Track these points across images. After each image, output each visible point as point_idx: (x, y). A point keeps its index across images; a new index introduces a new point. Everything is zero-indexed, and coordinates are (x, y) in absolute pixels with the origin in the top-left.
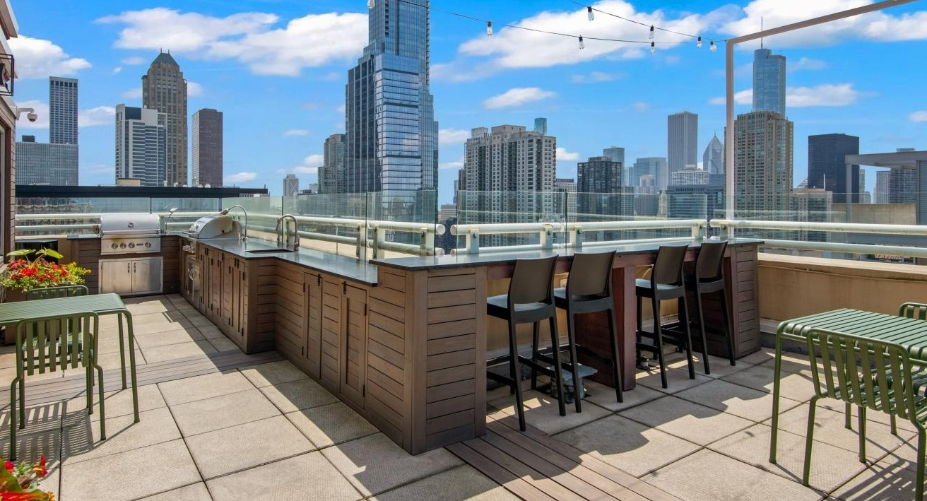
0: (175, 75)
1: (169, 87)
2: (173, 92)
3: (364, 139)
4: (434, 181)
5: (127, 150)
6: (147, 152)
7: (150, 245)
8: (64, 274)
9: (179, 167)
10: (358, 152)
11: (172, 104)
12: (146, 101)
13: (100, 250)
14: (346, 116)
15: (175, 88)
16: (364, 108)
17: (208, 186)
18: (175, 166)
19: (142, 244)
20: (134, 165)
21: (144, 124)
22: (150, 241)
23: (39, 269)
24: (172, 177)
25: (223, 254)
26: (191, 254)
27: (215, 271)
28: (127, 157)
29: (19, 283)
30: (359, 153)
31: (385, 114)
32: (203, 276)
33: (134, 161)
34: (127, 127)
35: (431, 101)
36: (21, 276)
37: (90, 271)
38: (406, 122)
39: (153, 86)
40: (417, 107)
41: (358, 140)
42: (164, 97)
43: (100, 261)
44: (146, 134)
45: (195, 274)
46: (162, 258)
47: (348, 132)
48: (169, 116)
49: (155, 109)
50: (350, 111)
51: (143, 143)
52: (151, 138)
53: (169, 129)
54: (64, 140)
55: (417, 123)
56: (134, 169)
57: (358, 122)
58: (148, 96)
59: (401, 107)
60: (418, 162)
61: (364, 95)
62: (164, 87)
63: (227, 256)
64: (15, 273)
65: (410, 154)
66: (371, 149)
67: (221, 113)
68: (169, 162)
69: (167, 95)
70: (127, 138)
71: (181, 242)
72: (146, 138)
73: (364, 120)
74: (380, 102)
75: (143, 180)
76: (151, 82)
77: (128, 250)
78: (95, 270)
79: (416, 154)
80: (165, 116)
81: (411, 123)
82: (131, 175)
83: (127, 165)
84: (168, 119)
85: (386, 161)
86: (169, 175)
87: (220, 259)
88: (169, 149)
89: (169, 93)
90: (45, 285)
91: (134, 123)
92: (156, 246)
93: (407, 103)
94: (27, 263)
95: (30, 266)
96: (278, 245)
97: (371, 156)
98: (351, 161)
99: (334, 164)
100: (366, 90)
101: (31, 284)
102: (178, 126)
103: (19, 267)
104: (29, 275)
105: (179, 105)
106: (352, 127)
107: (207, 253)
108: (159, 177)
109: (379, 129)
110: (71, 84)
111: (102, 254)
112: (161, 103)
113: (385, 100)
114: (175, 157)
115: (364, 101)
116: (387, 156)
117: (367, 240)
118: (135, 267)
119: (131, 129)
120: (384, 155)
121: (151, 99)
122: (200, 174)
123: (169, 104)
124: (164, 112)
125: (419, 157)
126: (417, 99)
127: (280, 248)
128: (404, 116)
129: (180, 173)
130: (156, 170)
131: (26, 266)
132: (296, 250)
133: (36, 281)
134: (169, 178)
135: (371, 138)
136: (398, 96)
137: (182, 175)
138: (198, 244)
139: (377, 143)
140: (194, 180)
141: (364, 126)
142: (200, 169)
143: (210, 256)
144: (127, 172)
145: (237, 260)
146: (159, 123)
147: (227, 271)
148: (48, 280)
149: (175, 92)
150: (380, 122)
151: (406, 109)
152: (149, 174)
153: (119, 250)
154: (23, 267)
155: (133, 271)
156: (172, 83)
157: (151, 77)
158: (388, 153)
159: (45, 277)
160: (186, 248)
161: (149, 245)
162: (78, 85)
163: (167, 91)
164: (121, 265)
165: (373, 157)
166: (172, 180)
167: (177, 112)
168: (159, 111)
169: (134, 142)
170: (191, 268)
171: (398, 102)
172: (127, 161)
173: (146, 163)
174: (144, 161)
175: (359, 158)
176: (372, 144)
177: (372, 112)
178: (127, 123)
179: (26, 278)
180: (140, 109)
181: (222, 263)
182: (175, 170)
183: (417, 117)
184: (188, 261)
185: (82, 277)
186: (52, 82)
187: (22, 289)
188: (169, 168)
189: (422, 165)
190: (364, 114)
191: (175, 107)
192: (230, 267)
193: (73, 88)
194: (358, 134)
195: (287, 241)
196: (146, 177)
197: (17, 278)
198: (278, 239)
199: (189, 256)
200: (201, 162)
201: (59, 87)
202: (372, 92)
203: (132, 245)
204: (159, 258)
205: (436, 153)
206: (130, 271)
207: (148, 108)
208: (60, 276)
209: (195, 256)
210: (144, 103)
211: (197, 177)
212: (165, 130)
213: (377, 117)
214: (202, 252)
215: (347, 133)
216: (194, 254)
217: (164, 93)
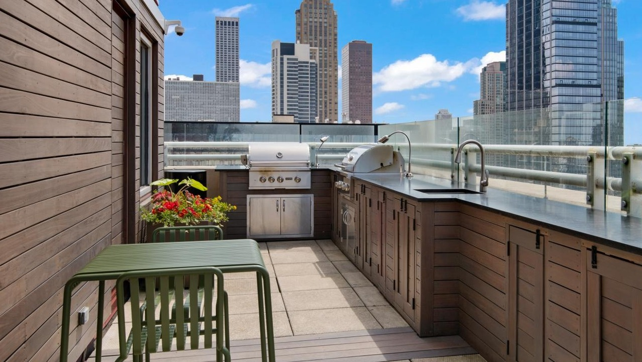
0: (326, 7)
1: (321, 20)
2: (324, 25)
3: (529, 66)
4: (618, 116)
5: (282, 86)
6: (300, 88)
7: (300, 180)
8: (206, 209)
9: (330, 103)
10: (520, 82)
11: (323, 38)
12: (299, 36)
13: (248, 183)
14: (507, 41)
15: (325, 20)
16: (528, 29)
17: (358, 122)
18: (326, 103)
19: (291, 179)
20: (288, 101)
21: (297, 59)
22: (300, 175)
23: (181, 203)
24: (323, 113)
25: (384, 194)
26: (344, 192)
27: (374, 215)
28: (282, 94)
29: (160, 218)
30: (522, 83)
31: (554, 36)
32: (358, 220)
33: (288, 98)
34: (282, 63)
35: (614, 16)
36: (162, 210)
37: (235, 207)
38: (581, 44)
39: (306, 20)
40: (595, 24)
41: (520, 68)
42: (316, 31)
43: (248, 196)
44: (300, 70)
45: (350, 216)
46: (312, 196)
47: (509, 58)
48: (320, 50)
49: (307, 43)
50: (511, 34)
51: (297, 79)
52: (304, 74)
53: (321, 64)
54: (227, 78)
55: (595, 44)
56: (288, 105)
57: (520, 47)
58: (301, 30)
59: (575, 26)
60: (597, 91)
61: (529, 15)
62: (316, 20)
63: (389, 196)
64: (156, 206)
65: (586, 82)
66: (537, 78)
67: (371, 45)
68: (320, 98)
69: (318, 29)
70: (282, 75)
71: (332, 177)
72: (300, 74)
73: (528, 44)
74: (548, 21)
75: (297, 117)
76: (303, 15)
77: (276, 185)
78: (243, 205)
79: (595, 83)
80: (315, 50)
81: (587, 44)
82: (285, 112)
83: (282, 102)
84: (320, 53)
85: (556, 91)
86: (321, 111)
87: (381, 200)
88: (321, 85)
89: (321, 26)
90: (186, 221)
91: (288, 59)
92: (306, 182)
93: (581, 20)
94: (171, 196)
95: (173, 198)
96: (453, 183)
97: (537, 86)
98: (513, 93)
99: (492, 98)
100: (531, 8)
101: (172, 220)
102: (330, 61)
103: (162, 199)
104: (170, 209)
105: (330, 38)
106: (513, 52)
107: (364, 191)
108: (311, 114)
109: (547, 53)
110: (233, 22)
111: (250, 188)
112: (313, 37)
113: (554, 19)
114: (326, 93)
115: (528, 22)
116: (557, 85)
117: (608, 178)
118: (284, 206)
119: (285, 65)
120: (554, 84)
121: (303, 33)
122: (350, 110)
123: (321, 38)
124: (316, 46)
125: (598, 86)
126: (595, 14)
127: (456, 188)
128: (578, 36)
129: (330, 110)
130: (308, 107)
131: (170, 198)
132: (482, 191)
133: (177, 216)
134: (321, 115)
135: (537, 65)
136: (570, 13)
137: (333, 111)
138: (354, 180)
139: (543, 71)
140: (344, 116)
141: (528, 51)
142: (350, 105)
143: (368, 194)
144: (282, 109)
145: (405, 200)
146: (311, 58)
147: (390, 215)
148: (190, 216)
149: (326, 25)
150: (547, 45)
151: (581, 28)
152: (302, 110)
153: (268, 185)
154: (167, 199)
155: (282, 210)
156: (323, 16)
157: (303, 11)
158: (558, 82)
159: (186, 212)
160: (339, 183)
161: (298, 180)
162: (239, 24)
163: (318, 25)
164: (270, 201)
165: (539, 88)
166: (323, 116)
167: (328, 45)
168: (311, 46)
169: (288, 78)
170: (344, 210)
171: (570, 20)
172: (282, 98)
173: (299, 99)
174: (297, 98)
175: (522, 89)
176: (538, 73)
177: (538, 33)
178: (282, 59)
179: (167, 212)
180: (294, 44)
181: (384, 205)
182: (326, 106)
183: (595, 37)
184: (341, 201)
185: (228, 214)
186: (217, 22)
187: (162, 225)
188: (321, 104)
189: (602, 95)
190: (528, 37)
191: (326, 41)
192: (394, 211)
193: (235, 27)
194: (520, 60)
195: (466, 179)
196: (300, 114)
197: (158, 212)
198: (452, 177)
199: (342, 195)
200: (351, 98)
201: (224, 26)
202: (538, 11)
203: (280, 180)
204: (309, 195)
205: (620, 81)
206: (279, 209)
207: (301, 43)
208: (203, 211)
209: (349, 195)
210: (298, 38)
211: (347, 112)
212: (317, 64)
213: (543, 39)
214: (358, 190)
215: (507, 61)
216: (348, 192)
217: (316, 27)
